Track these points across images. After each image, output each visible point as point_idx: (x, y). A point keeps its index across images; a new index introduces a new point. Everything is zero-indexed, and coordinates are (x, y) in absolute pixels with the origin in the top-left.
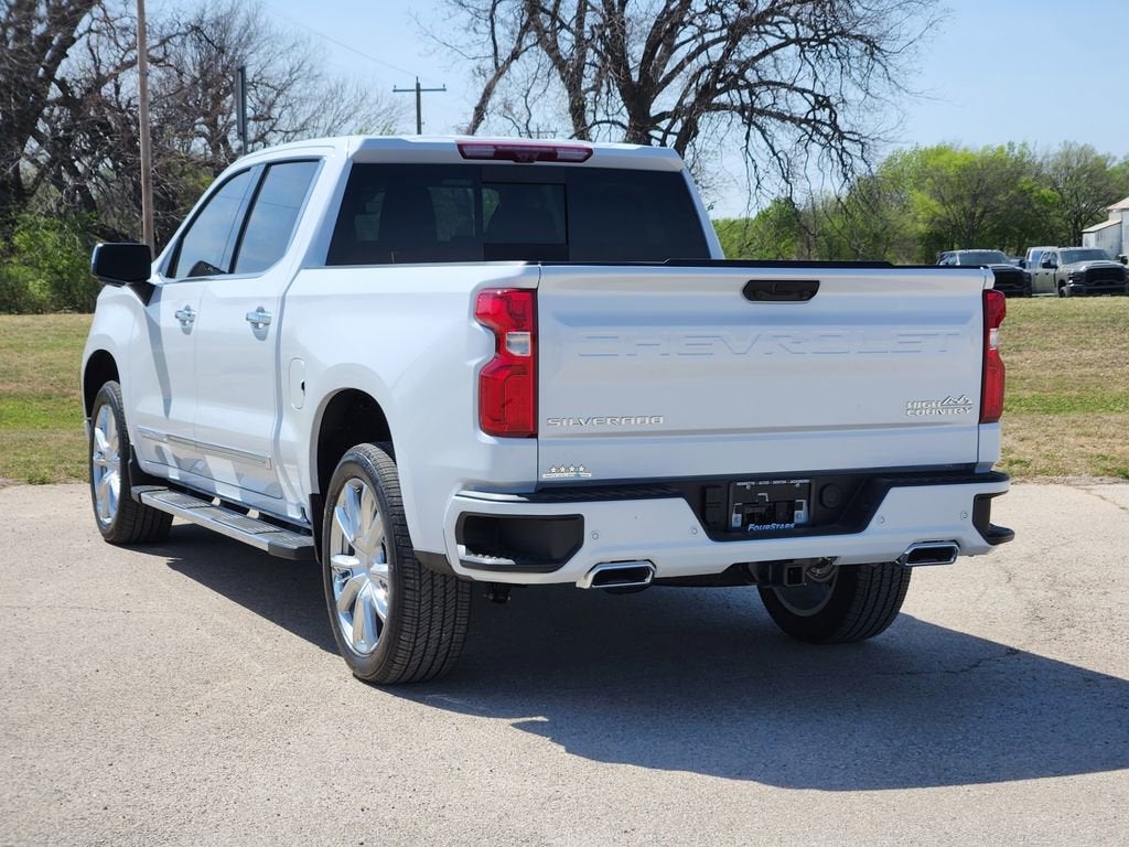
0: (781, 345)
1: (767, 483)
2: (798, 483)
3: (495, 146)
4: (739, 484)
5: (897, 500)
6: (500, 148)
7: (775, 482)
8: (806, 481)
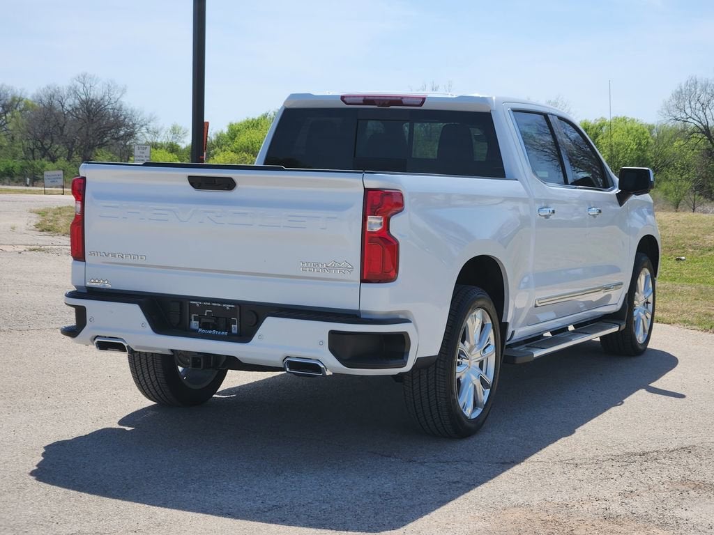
0: (208, 217)
1: (209, 304)
2: (228, 306)
3: (365, 97)
4: (192, 302)
5: (271, 324)
6: (367, 98)
7: (214, 304)
8: (233, 306)
